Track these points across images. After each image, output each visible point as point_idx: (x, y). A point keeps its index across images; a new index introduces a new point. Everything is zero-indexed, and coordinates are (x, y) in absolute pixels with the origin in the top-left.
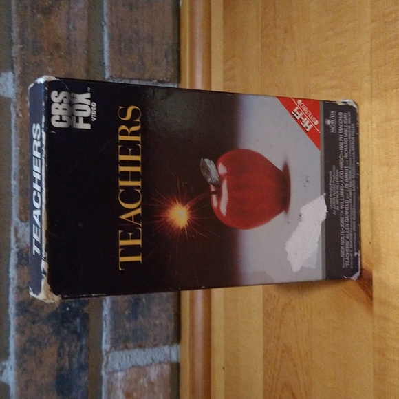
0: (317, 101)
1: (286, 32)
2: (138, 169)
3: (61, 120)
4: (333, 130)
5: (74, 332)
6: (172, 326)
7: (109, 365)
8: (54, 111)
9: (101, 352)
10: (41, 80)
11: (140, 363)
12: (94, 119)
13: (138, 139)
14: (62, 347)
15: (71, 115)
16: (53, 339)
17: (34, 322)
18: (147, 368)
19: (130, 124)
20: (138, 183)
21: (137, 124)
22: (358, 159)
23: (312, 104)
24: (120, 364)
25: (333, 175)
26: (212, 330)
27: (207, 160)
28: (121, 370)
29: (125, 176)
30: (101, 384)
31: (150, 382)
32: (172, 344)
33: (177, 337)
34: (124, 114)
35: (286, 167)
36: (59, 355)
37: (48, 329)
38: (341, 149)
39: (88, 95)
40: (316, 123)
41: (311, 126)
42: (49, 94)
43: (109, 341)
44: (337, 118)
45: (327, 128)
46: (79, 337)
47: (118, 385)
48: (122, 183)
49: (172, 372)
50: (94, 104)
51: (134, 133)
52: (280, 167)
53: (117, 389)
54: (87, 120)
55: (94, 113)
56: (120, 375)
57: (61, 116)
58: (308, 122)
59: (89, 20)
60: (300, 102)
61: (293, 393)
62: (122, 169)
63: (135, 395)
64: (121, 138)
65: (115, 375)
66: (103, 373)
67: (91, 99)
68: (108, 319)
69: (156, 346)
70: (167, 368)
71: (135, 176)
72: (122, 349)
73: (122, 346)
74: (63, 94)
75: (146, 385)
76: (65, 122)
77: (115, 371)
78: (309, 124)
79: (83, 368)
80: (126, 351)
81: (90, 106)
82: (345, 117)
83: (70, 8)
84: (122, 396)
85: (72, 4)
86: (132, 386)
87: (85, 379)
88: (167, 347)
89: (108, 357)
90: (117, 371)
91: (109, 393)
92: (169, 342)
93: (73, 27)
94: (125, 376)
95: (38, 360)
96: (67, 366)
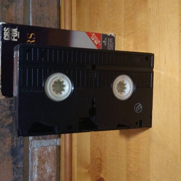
0: (100, 34)
1: (97, 15)
3: (7, 38)
4: (105, 45)
7: (32, 146)
8: (4, 34)
10: (0, 24)
11: (44, 145)
12: (18, 38)
14: (13, 138)
15: (10, 36)
16: (10, 134)
17: (2, 128)
18: (47, 147)
19: (31, 40)
21: (34, 40)
23: (98, 35)
24: (36, 146)
28: (37, 148)
31: (48, 153)
34: (29, 36)
36: (12, 141)
37: (8, 131)
39: (17, 29)
40: (99, 42)
41: (97, 43)
42: (3, 28)
44: (107, 40)
45: (103, 44)
47: (36, 153)
49: (57, 149)
50: (19, 32)
53: (35, 155)
54: (16, 38)
55: (19, 36)
57: (7, 36)
58: (96, 41)
60: (94, 34)
63: (42, 157)
65: (34, 150)
66: (30, 149)
67: (18, 31)
69: (51, 138)
70: (55, 147)
72: (37, 140)
73: (37, 138)
74: (8, 29)
75: (47, 154)
76: (8, 38)
77: (34, 148)
79: (22, 146)
80: (39, 140)
81: (17, 33)
82: (111, 40)
83: (16, 5)
84: (37, 158)
85: (17, 4)
86: (41, 154)
87: (22, 151)
88: (55, 139)
89: (31, 143)
90: (35, 148)
91: (32, 156)
92: (56, 137)
93: (18, 13)
94: (38, 150)
95: (4, 143)
96: (15, 145)
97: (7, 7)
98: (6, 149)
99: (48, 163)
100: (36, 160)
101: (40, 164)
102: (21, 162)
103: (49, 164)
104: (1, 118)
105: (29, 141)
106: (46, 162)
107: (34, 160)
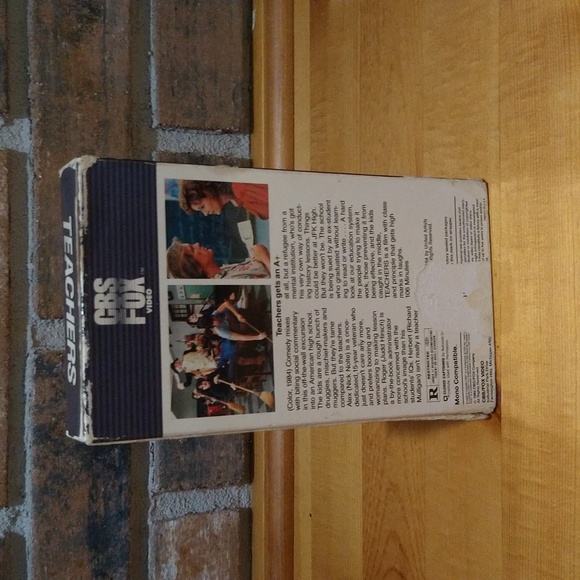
5: (111, 466)
6: (241, 459)
7: (158, 512)
11: (199, 509)
14: (94, 486)
16: (84, 476)
17: (57, 453)
18: (209, 516)
24: (171, 511)
28: (174, 519)
30: (147, 537)
31: (212, 535)
32: (241, 484)
33: (249, 475)
36: (91, 497)
37: (76, 463)
43: (158, 480)
46: (118, 474)
47: (170, 538)
49: (241, 524)
53: (169, 543)
56: (172, 525)
61: (400, 545)
63: (192, 551)
65: (166, 525)
66: (150, 522)
69: (220, 485)
70: (235, 515)
72: (175, 490)
73: (174, 487)
75: (207, 539)
77: (166, 520)
79: (123, 514)
80: (181, 493)
83: (105, 33)
84: (174, 553)
85: (108, 28)
86: (189, 541)
87: (125, 530)
88: (234, 487)
89: (156, 501)
90: (168, 520)
91: (157, 549)
92: (238, 481)
93: (110, 58)
94: (179, 527)
95: (63, 504)
96: (102, 512)
97: (75, 38)
98: (70, 526)
99: (211, 568)
100: (172, 561)
101: (185, 573)
102: (121, 570)
103: (215, 572)
104: (54, 419)
105: (148, 495)
106: (206, 566)
107: (166, 561)
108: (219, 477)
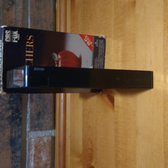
0: (92, 36)
2: (32, 55)
4: (97, 46)
5: (17, 124)
6: (52, 123)
7: (29, 136)
8: (6, 37)
9: (26, 131)
10: (3, 27)
11: (40, 136)
13: (32, 46)
14: (12, 129)
15: (11, 38)
16: (9, 126)
17: (2, 120)
18: (43, 138)
19: (30, 41)
20: (32, 60)
21: (32, 41)
22: (104, 55)
23: (90, 37)
24: (33, 136)
25: (96, 60)
26: (66, 124)
27: (54, 54)
28: (33, 138)
29: (28, 57)
31: (44, 143)
32: (52, 129)
33: (54, 127)
34: (28, 38)
35: (81, 57)
36: (11, 132)
37: (7, 123)
38: (99, 52)
39: (17, 32)
40: (92, 43)
42: (5, 31)
43: (29, 128)
44: (99, 42)
45: (95, 45)
46: (18, 126)
47: (32, 143)
48: (27, 60)
49: (52, 140)
50: (19, 35)
51: (31, 44)
52: (78, 57)
53: (32, 145)
54: (16, 39)
55: (19, 38)
56: (33, 140)
57: (8, 38)
59: (23, 13)
60: (86, 36)
62: (27, 55)
63: (38, 147)
64: (27, 45)
65: (31, 140)
66: (27, 139)
67: (18, 33)
68: (29, 119)
69: (46, 130)
70: (50, 138)
71: (31, 58)
72: (34, 131)
73: (34, 129)
74: (9, 31)
75: (43, 144)
76: (9, 40)
77: (31, 139)
78: (89, 43)
79: (20, 137)
80: (36, 132)
82: (102, 42)
83: (16, 9)
84: (34, 147)
85: (17, 7)
86: (38, 144)
87: (20, 141)
88: (50, 130)
89: (29, 134)
91: (29, 146)
93: (17, 15)
94: (35, 140)
95: (3, 134)
96: (14, 136)
97: (8, 10)
98: (5, 139)
99: (44, 152)
100: (33, 149)
101: (36, 153)
102: (19, 152)
103: (45, 153)
104: (1, 111)
106: (42, 151)
107: (31, 149)
108: (46, 127)
